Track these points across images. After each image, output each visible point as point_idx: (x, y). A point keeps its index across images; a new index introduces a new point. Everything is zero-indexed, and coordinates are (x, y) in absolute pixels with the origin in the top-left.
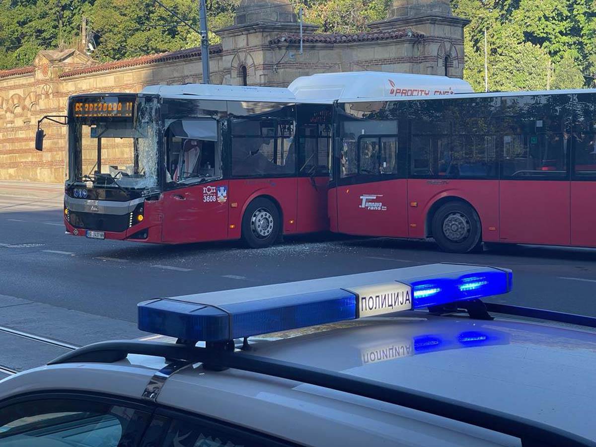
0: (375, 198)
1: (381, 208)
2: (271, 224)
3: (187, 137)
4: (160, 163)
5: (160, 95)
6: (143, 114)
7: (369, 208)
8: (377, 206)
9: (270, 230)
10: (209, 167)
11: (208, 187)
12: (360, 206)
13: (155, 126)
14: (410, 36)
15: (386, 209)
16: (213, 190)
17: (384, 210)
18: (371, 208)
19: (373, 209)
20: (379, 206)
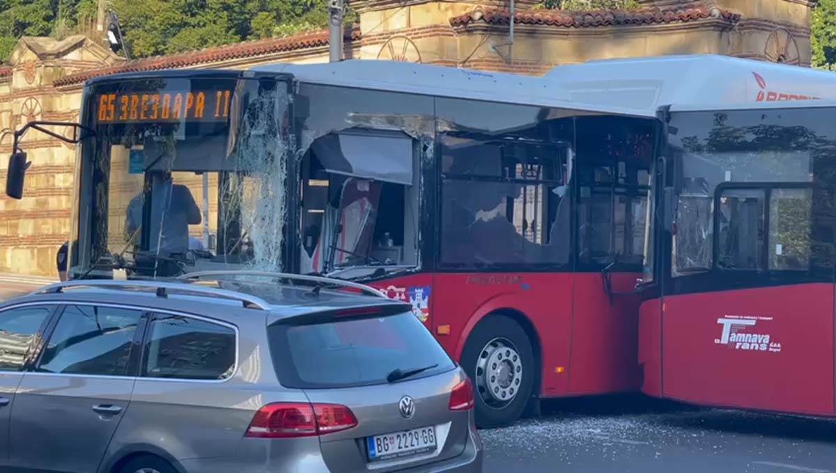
0: (753, 323)
1: (768, 347)
2: (518, 375)
3: (351, 172)
4: (288, 230)
5: (293, 77)
6: (254, 117)
7: (737, 347)
8: (760, 342)
9: (516, 388)
10: (390, 243)
11: (389, 288)
12: (717, 341)
13: (280, 145)
14: (717, 16)
15: (779, 350)
16: (400, 295)
17: (775, 350)
18: (743, 347)
19: (748, 348)
20: (762, 343)
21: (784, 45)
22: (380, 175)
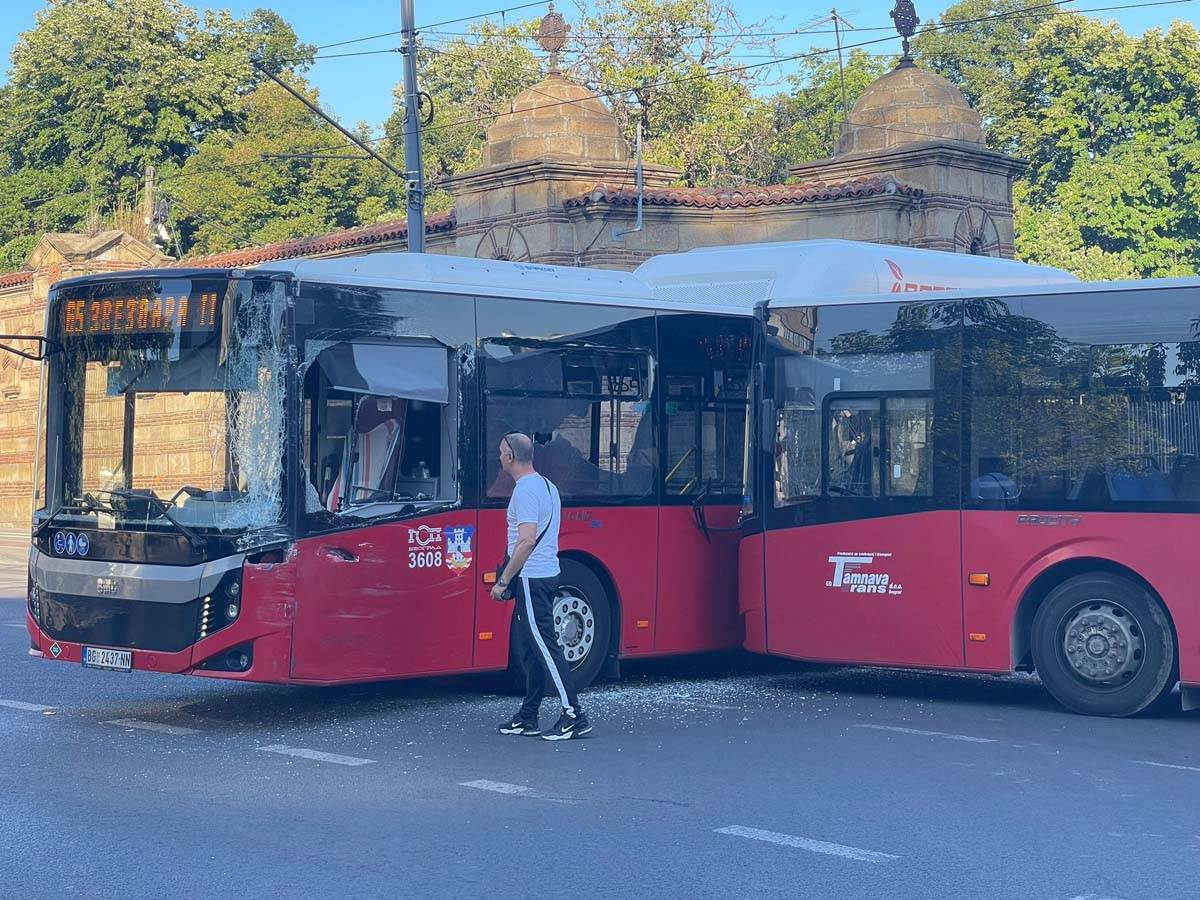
0: (869, 560)
1: (888, 589)
2: (589, 631)
3: (368, 389)
4: (289, 460)
5: (292, 275)
6: (245, 325)
7: (852, 590)
8: (877, 584)
9: (587, 647)
10: (425, 474)
11: (420, 528)
12: (829, 584)
13: (278, 359)
14: (893, 192)
15: (900, 592)
16: (435, 536)
17: (895, 593)
18: (858, 590)
19: (864, 591)
20: (880, 584)
21: (979, 225)
22: (408, 393)
